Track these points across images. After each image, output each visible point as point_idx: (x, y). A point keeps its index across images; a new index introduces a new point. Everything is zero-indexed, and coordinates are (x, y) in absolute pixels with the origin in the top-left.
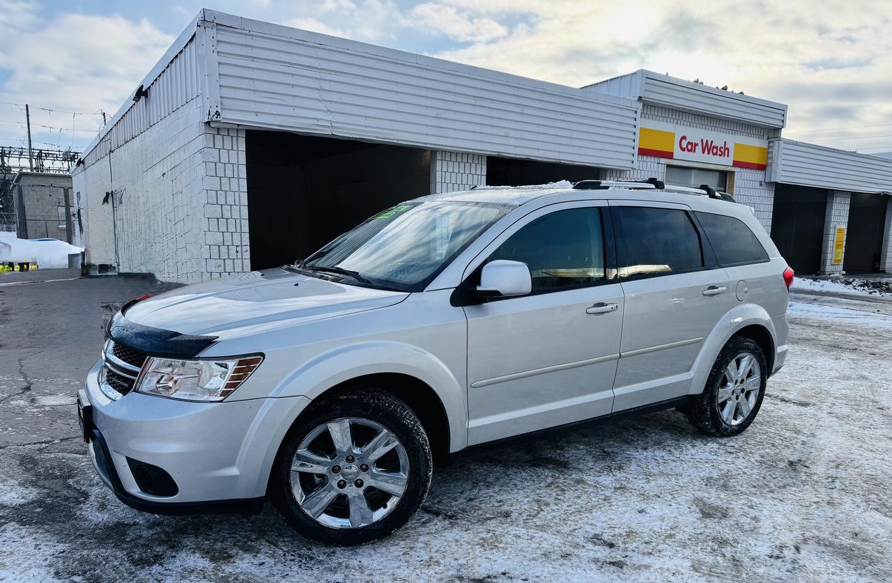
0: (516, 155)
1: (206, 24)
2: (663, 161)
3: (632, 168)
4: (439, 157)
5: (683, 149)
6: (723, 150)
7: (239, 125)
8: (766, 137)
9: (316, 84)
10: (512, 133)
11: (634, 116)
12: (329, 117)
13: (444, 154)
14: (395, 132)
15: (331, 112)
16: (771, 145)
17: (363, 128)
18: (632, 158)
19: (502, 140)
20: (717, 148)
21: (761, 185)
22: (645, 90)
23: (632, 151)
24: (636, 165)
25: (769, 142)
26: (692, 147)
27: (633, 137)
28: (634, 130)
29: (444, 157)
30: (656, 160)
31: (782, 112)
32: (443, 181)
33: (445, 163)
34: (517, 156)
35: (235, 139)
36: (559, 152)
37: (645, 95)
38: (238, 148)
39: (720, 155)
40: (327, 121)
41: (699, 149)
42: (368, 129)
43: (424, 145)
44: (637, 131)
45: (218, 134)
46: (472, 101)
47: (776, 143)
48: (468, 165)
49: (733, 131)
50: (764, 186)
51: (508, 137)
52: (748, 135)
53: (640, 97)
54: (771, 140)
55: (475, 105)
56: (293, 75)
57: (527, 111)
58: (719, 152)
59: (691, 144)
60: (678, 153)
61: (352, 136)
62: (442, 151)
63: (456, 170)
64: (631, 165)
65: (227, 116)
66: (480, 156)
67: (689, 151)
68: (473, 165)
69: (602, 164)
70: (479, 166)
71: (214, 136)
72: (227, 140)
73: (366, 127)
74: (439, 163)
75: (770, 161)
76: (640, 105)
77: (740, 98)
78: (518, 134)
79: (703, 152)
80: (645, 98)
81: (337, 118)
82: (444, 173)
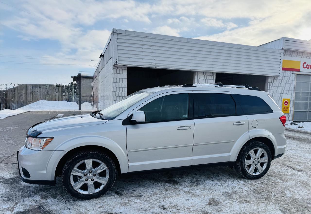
0: (227, 72)
1: (114, 33)
2: (295, 72)
3: (279, 76)
4: (196, 73)
5: (305, 68)
7: (124, 66)
9: (150, 51)
10: (225, 64)
11: (280, 55)
12: (155, 62)
14: (179, 66)
15: (156, 60)
17: (167, 65)
18: (279, 72)
19: (221, 67)
22: (285, 45)
23: (279, 69)
24: (281, 74)
27: (280, 64)
28: (280, 61)
29: (198, 74)
30: (292, 72)
33: (199, 76)
35: (123, 70)
36: (246, 70)
38: (124, 73)
40: (154, 63)
43: (190, 70)
44: (282, 61)
45: (118, 69)
46: (209, 53)
48: (208, 76)
51: (224, 65)
53: (283, 48)
55: (210, 55)
56: (142, 48)
59: (309, 65)
60: (302, 69)
61: (162, 68)
63: (203, 78)
64: (279, 75)
65: (120, 63)
66: (213, 73)
67: (307, 68)
68: (210, 76)
69: (265, 74)
70: (213, 76)
71: (116, 70)
72: (121, 70)
73: (168, 64)
74: (196, 76)
76: (283, 51)
78: (228, 64)
80: (285, 48)
81: (157, 62)
82: (198, 79)
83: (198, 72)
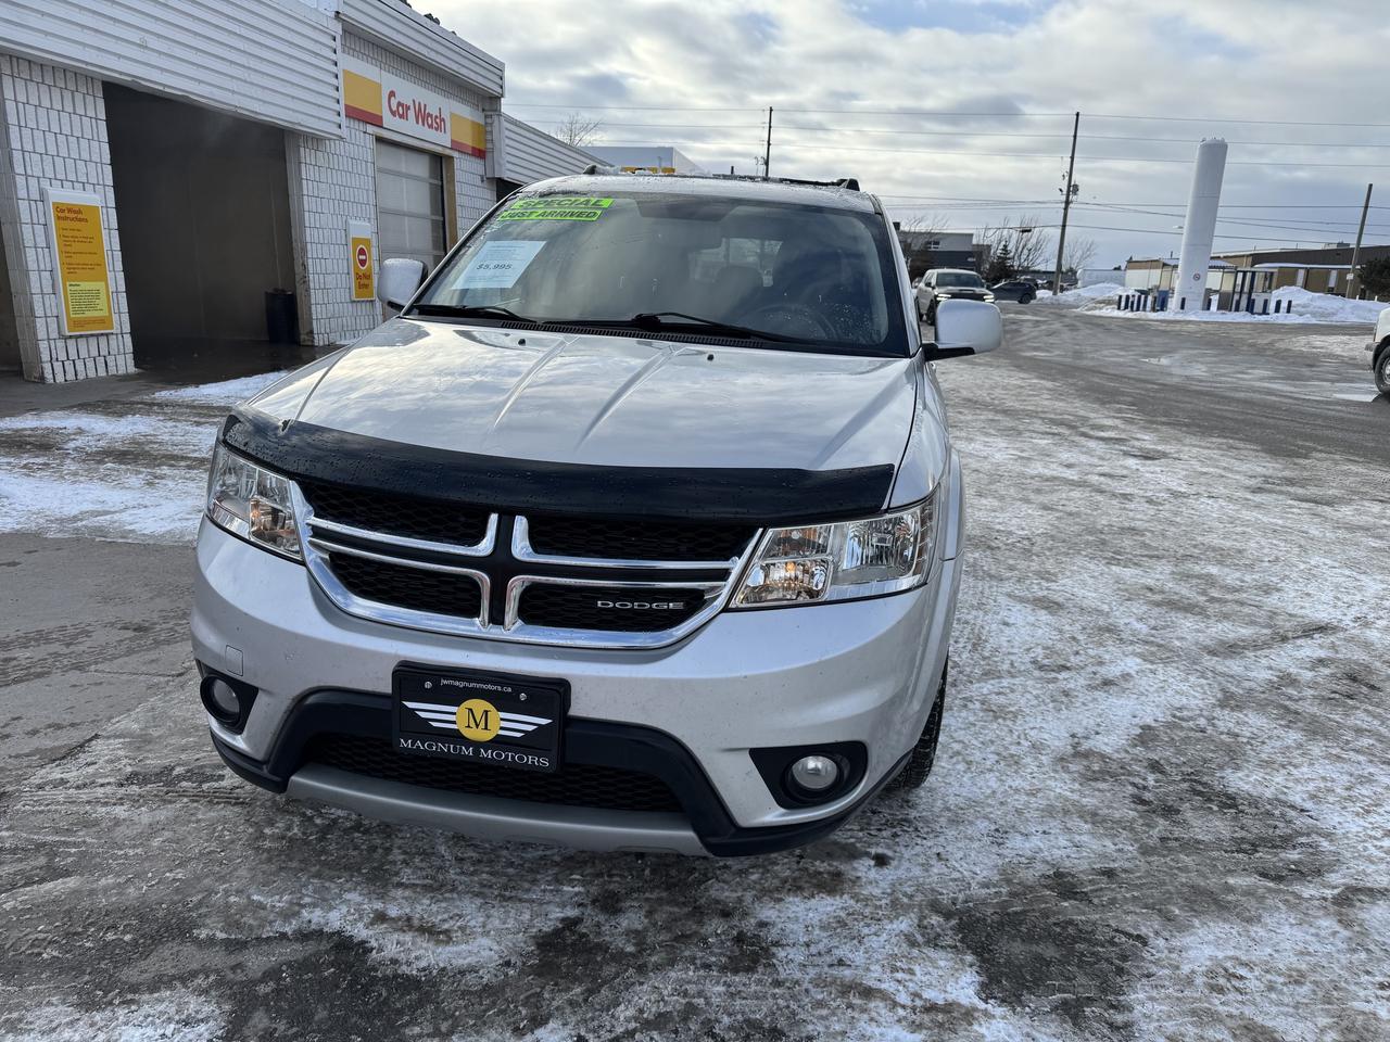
0: (165, 86)
2: (370, 129)
3: (338, 136)
4: (7, 67)
5: (393, 113)
6: (438, 120)
8: (480, 109)
10: (153, 43)
11: (332, 43)
13: (15, 64)
16: (489, 121)
18: (337, 119)
19: (136, 53)
20: (430, 115)
21: (482, 181)
22: (344, 2)
23: (336, 107)
24: (344, 132)
25: (486, 117)
26: (401, 112)
27: (334, 81)
28: (334, 69)
29: (16, 68)
30: (362, 127)
31: (500, 73)
32: (23, 124)
33: (20, 84)
34: (167, 90)
36: (234, 92)
37: (344, 10)
39: (437, 129)
41: (411, 114)
44: (340, 71)
47: (495, 118)
48: (67, 95)
49: (446, 93)
50: (485, 184)
51: (144, 47)
52: (463, 101)
53: (338, 13)
54: (489, 113)
57: (172, 2)
58: (435, 125)
59: (402, 105)
60: (389, 120)
63: (46, 103)
64: (337, 131)
66: (89, 79)
67: (401, 116)
68: (78, 97)
69: (297, 123)
70: (90, 99)
74: (8, 83)
75: (489, 146)
76: (337, 28)
77: (452, 41)
78: (162, 46)
79: (417, 122)
80: (344, 15)
82: (20, 105)
83: (11, 56)
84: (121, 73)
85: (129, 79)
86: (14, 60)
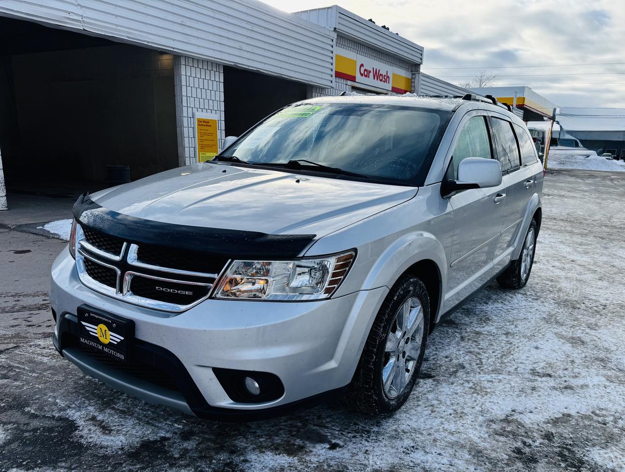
0: (248, 66)
2: (349, 83)
3: (332, 87)
4: (183, 62)
5: (362, 75)
6: (386, 77)
8: (410, 70)
10: (245, 47)
11: (331, 43)
12: (79, 11)
13: (187, 60)
14: (145, 35)
15: (82, 7)
16: (414, 76)
17: (115, 27)
18: (331, 79)
19: (237, 53)
20: (382, 75)
22: (339, 23)
23: (331, 73)
24: (334, 85)
25: (412, 74)
26: (366, 74)
27: (331, 61)
28: (331, 55)
29: (187, 62)
30: (345, 82)
31: (421, 52)
32: (188, 85)
33: (188, 68)
34: (250, 68)
36: (281, 68)
37: (339, 27)
39: (384, 82)
40: (78, 15)
41: (371, 75)
42: (119, 28)
43: (172, 50)
44: (334, 56)
46: (211, 14)
47: (417, 75)
48: (208, 72)
49: (392, 64)
51: (242, 50)
52: (400, 67)
53: (335, 28)
54: (414, 73)
55: (214, 18)
57: (256, 29)
58: (383, 80)
59: (367, 71)
60: (359, 78)
61: (103, 33)
62: (187, 57)
63: (198, 76)
64: (330, 84)
66: (218, 64)
67: (366, 76)
68: (212, 73)
69: (311, 81)
70: (217, 73)
73: (117, 26)
74: (183, 67)
76: (335, 35)
77: (396, 38)
78: (249, 49)
79: (374, 79)
80: (338, 29)
81: (88, 13)
82: (188, 77)
83: (185, 57)
84: (229, 62)
85: (233, 64)
86: (187, 58)
